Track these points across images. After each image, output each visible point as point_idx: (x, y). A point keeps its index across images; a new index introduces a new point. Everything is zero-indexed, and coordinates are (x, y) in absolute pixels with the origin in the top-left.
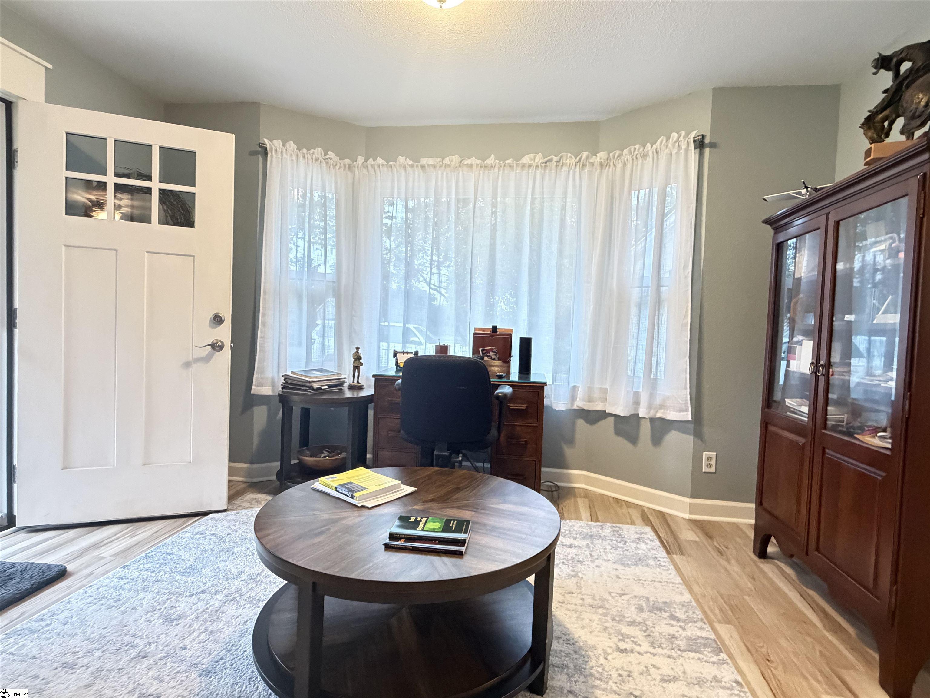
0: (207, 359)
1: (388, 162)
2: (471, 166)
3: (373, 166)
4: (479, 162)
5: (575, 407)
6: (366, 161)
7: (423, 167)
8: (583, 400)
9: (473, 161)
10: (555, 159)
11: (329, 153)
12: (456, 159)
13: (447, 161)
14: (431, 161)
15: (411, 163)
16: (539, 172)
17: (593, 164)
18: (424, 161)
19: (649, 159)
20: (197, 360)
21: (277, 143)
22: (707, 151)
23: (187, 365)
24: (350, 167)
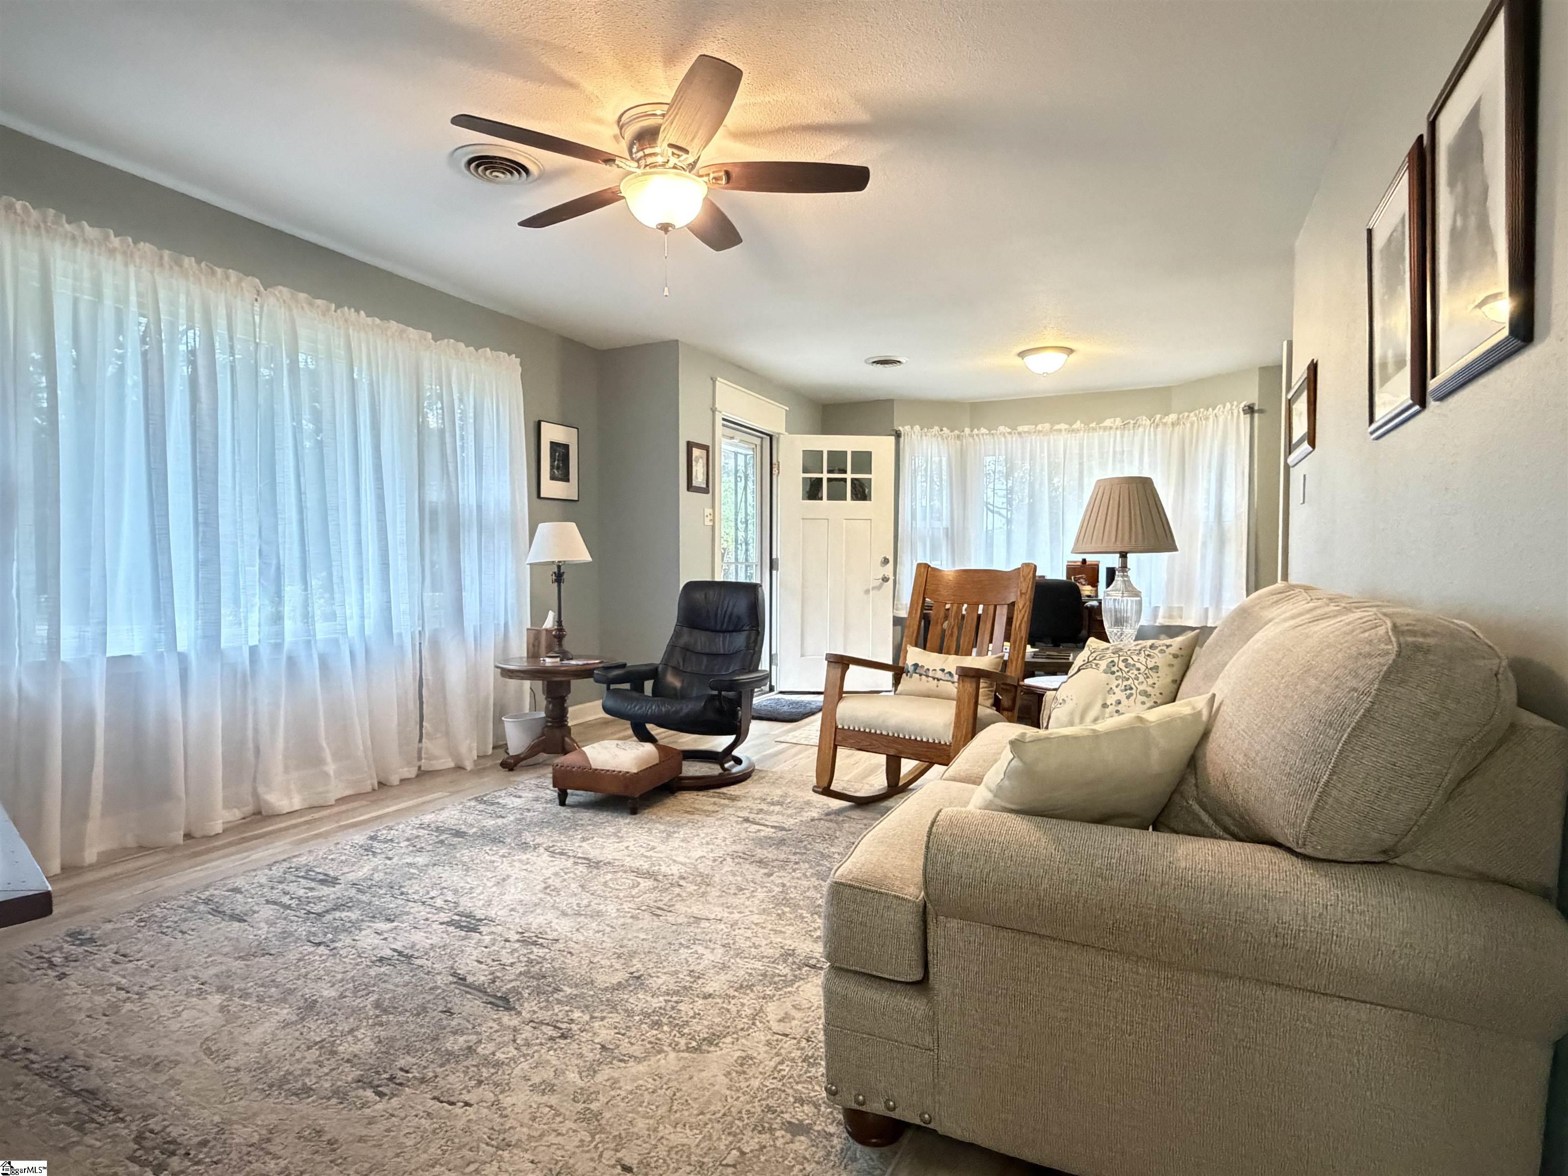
0: (879, 588)
1: (990, 430)
2: (1060, 430)
3: (977, 435)
4: (1067, 426)
5: (1157, 624)
6: (972, 431)
7: (1020, 434)
8: (1164, 617)
9: (1063, 426)
10: (1132, 422)
11: (945, 429)
12: (1047, 426)
13: (1039, 427)
14: (1026, 428)
15: (1009, 430)
16: (1118, 432)
17: (1165, 424)
18: (1020, 429)
19: (1211, 420)
20: (874, 588)
21: (908, 428)
22: (1256, 415)
23: (867, 592)
24: (958, 437)
